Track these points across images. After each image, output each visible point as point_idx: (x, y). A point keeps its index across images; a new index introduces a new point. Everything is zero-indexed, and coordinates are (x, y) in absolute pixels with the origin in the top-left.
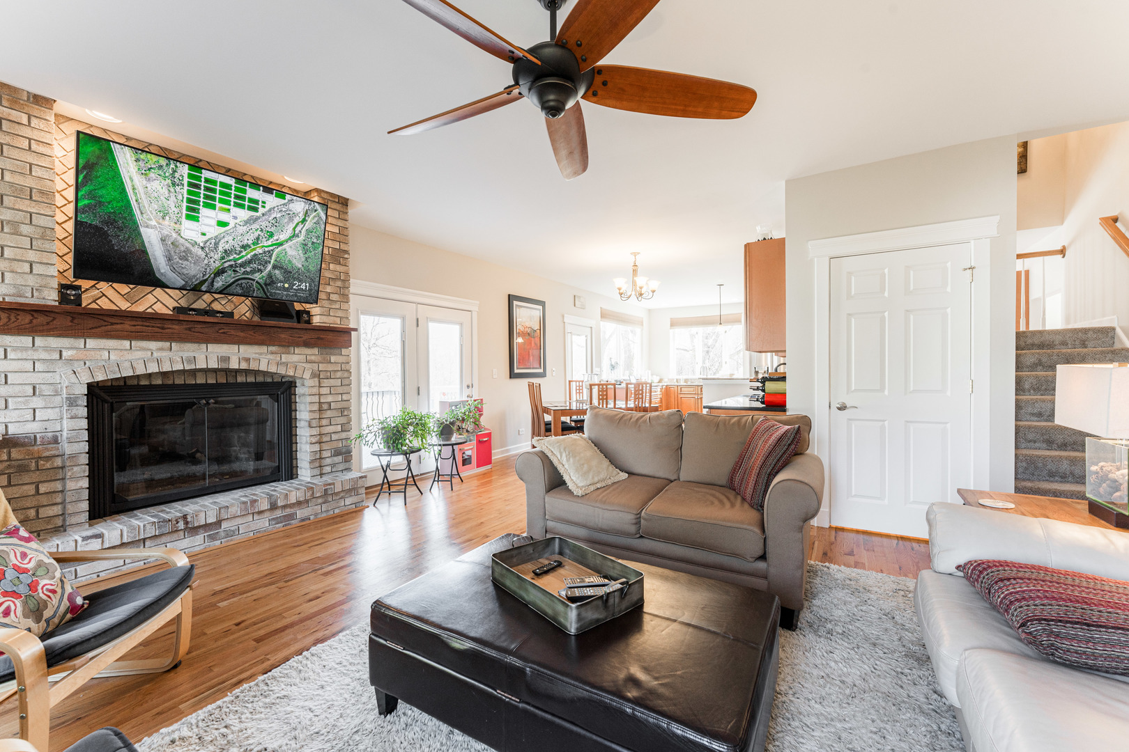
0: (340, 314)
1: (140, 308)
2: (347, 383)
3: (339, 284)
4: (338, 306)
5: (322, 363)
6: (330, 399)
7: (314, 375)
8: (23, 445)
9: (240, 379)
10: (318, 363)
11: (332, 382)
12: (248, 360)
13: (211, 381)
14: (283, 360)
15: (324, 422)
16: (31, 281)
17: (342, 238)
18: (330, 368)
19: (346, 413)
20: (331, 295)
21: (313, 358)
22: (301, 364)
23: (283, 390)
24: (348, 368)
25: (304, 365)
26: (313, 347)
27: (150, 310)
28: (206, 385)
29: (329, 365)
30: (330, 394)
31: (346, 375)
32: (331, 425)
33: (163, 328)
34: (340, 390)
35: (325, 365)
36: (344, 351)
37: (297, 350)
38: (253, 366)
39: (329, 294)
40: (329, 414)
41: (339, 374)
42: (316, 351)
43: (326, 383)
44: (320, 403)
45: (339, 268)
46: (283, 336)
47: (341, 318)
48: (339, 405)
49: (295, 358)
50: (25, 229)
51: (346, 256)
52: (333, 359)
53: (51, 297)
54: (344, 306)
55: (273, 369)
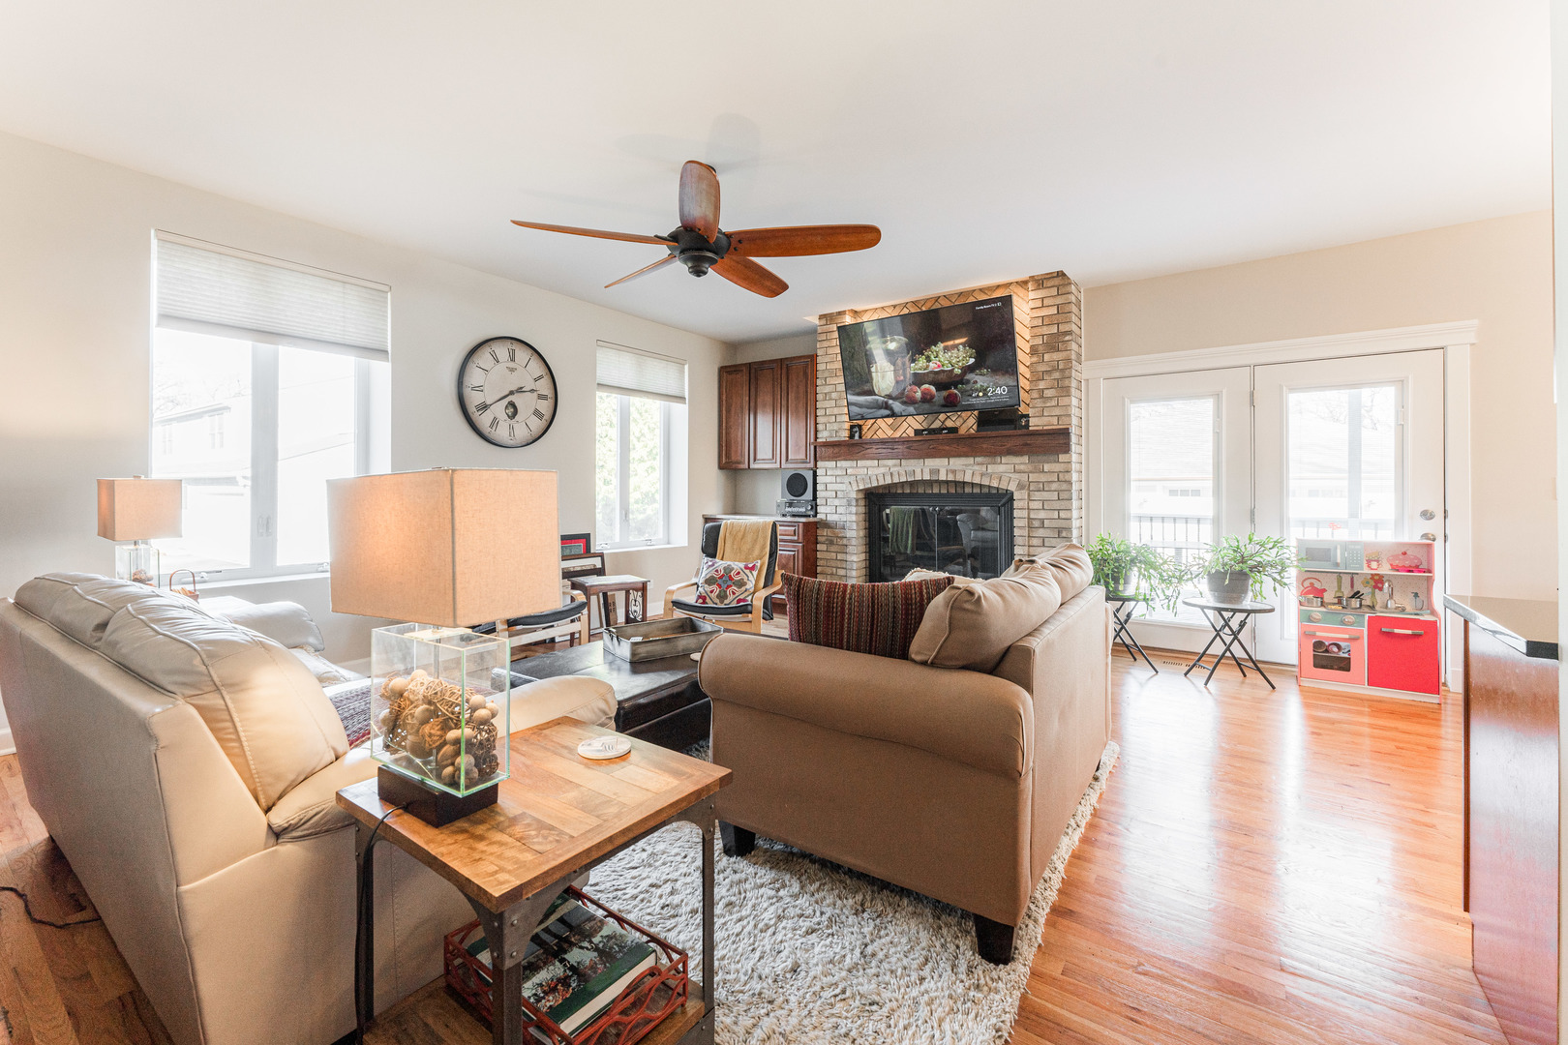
0: (1057, 411)
1: (897, 435)
2: (1066, 497)
3: (1057, 375)
4: (1054, 403)
5: (1031, 472)
6: (1042, 515)
7: (1021, 487)
8: (832, 528)
9: (968, 490)
10: (1029, 473)
11: (1045, 495)
12: (954, 472)
13: (944, 491)
14: (989, 471)
15: (1035, 542)
16: (835, 427)
17: (1061, 318)
18: (1043, 478)
19: (1064, 534)
20: (1045, 392)
21: (1022, 467)
22: (1007, 475)
23: (1002, 501)
24: (1067, 477)
25: (1011, 475)
26: (1022, 455)
27: (904, 435)
28: (940, 495)
29: (1042, 475)
30: (1043, 509)
31: (1064, 486)
32: (1044, 546)
33: (893, 449)
34: (1057, 505)
35: (1035, 474)
36: (1062, 457)
37: (1004, 460)
38: (959, 478)
39: (1043, 390)
40: (1041, 533)
41: (1054, 486)
42: (1025, 459)
43: (1037, 496)
44: (1029, 518)
45: (1056, 356)
46: (985, 446)
47: (1059, 417)
48: (1055, 524)
49: (1001, 468)
50: (834, 395)
51: (1067, 338)
52: (1047, 467)
53: (844, 435)
54: (1064, 401)
55: (977, 480)
